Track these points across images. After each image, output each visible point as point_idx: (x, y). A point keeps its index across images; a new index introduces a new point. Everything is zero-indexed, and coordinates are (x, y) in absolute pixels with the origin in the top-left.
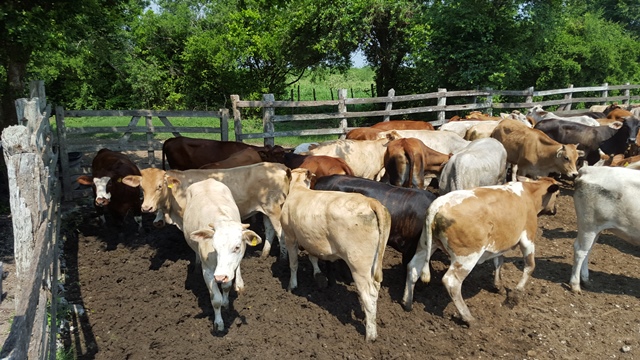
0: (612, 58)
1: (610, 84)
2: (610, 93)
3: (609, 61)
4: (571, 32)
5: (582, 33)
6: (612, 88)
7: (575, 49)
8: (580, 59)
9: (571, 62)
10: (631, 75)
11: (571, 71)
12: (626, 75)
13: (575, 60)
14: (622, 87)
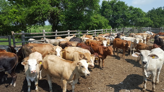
3: (102, 24)
4: (95, 18)
5: (97, 18)
6: (103, 30)
7: (96, 22)
8: (97, 24)
9: (95, 25)
10: (107, 27)
11: (96, 26)
12: (106, 27)
14: (105, 30)
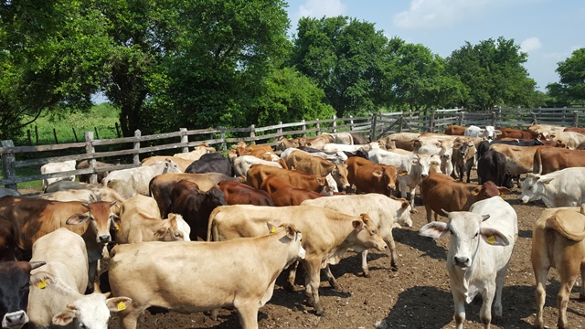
0: (306, 101)
1: (306, 120)
2: (307, 126)
4: (276, 81)
5: (283, 82)
6: (308, 123)
8: (285, 102)
9: (279, 105)
10: (319, 113)
11: (281, 112)
12: (316, 113)
13: (282, 103)
14: (314, 122)
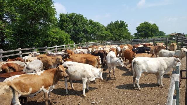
0: (64, 38)
4: (53, 32)
6: (66, 45)
7: (55, 37)
8: (57, 39)
9: (55, 40)
11: (56, 42)
12: (68, 42)
13: (56, 39)
